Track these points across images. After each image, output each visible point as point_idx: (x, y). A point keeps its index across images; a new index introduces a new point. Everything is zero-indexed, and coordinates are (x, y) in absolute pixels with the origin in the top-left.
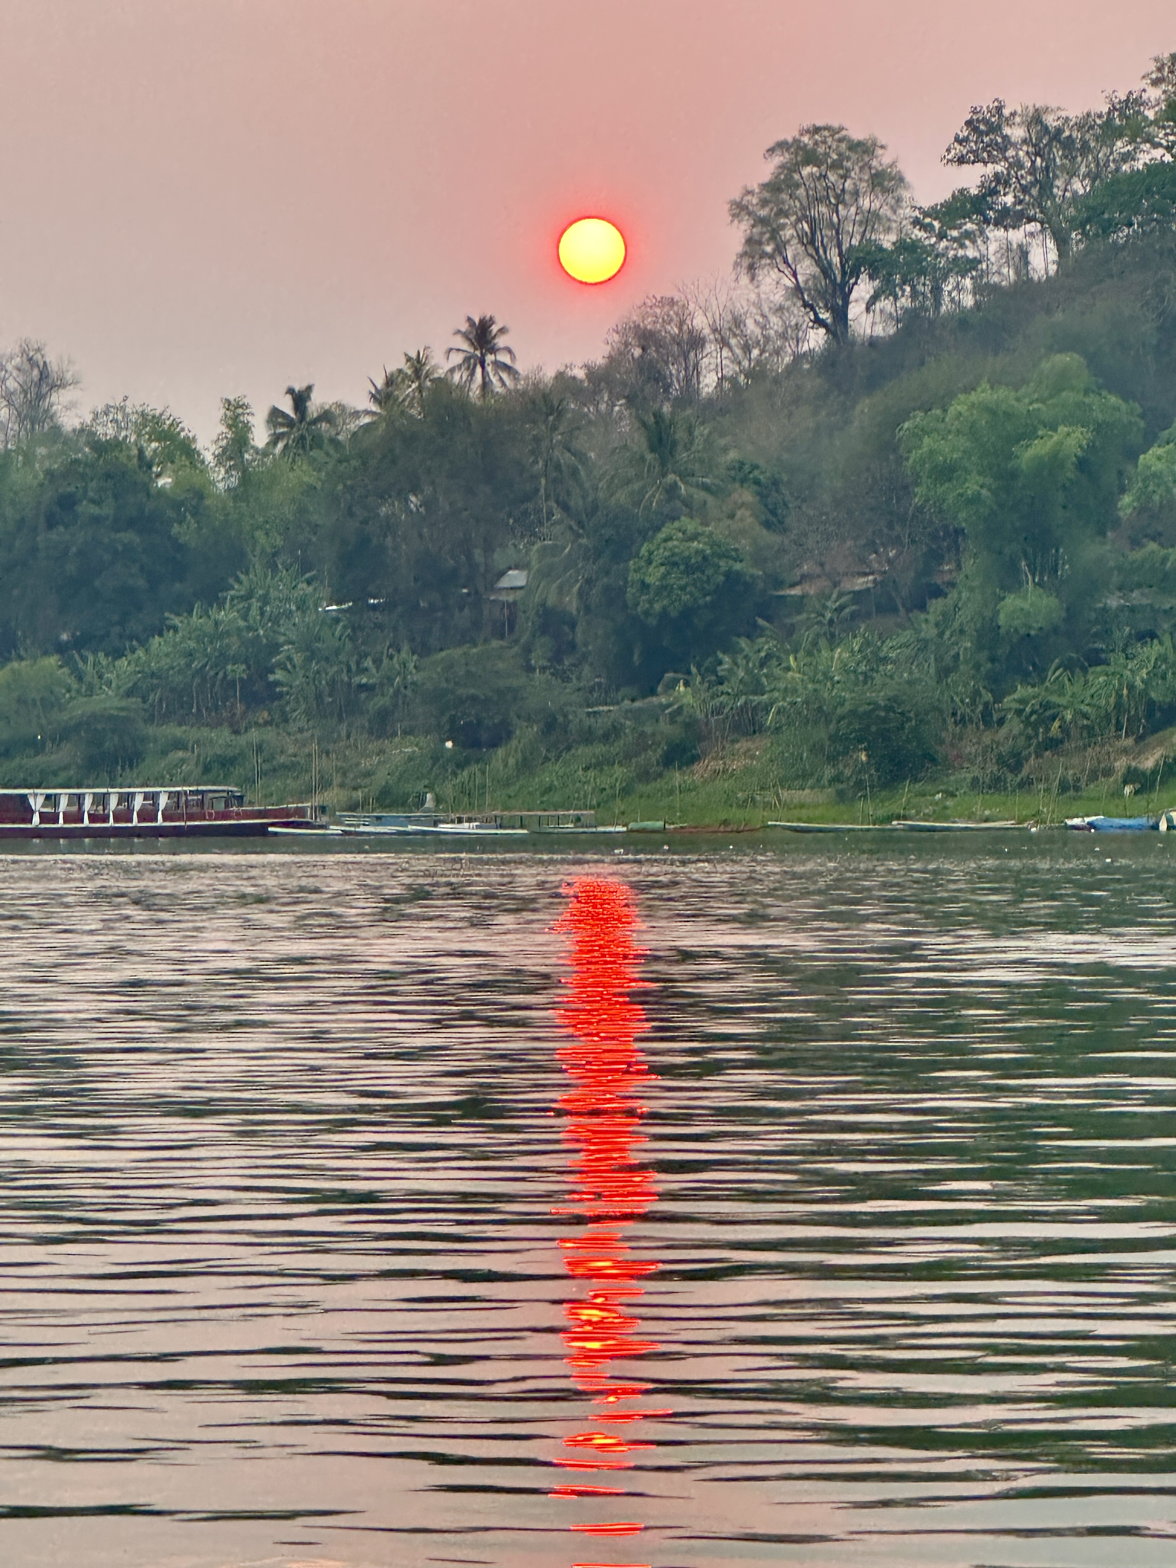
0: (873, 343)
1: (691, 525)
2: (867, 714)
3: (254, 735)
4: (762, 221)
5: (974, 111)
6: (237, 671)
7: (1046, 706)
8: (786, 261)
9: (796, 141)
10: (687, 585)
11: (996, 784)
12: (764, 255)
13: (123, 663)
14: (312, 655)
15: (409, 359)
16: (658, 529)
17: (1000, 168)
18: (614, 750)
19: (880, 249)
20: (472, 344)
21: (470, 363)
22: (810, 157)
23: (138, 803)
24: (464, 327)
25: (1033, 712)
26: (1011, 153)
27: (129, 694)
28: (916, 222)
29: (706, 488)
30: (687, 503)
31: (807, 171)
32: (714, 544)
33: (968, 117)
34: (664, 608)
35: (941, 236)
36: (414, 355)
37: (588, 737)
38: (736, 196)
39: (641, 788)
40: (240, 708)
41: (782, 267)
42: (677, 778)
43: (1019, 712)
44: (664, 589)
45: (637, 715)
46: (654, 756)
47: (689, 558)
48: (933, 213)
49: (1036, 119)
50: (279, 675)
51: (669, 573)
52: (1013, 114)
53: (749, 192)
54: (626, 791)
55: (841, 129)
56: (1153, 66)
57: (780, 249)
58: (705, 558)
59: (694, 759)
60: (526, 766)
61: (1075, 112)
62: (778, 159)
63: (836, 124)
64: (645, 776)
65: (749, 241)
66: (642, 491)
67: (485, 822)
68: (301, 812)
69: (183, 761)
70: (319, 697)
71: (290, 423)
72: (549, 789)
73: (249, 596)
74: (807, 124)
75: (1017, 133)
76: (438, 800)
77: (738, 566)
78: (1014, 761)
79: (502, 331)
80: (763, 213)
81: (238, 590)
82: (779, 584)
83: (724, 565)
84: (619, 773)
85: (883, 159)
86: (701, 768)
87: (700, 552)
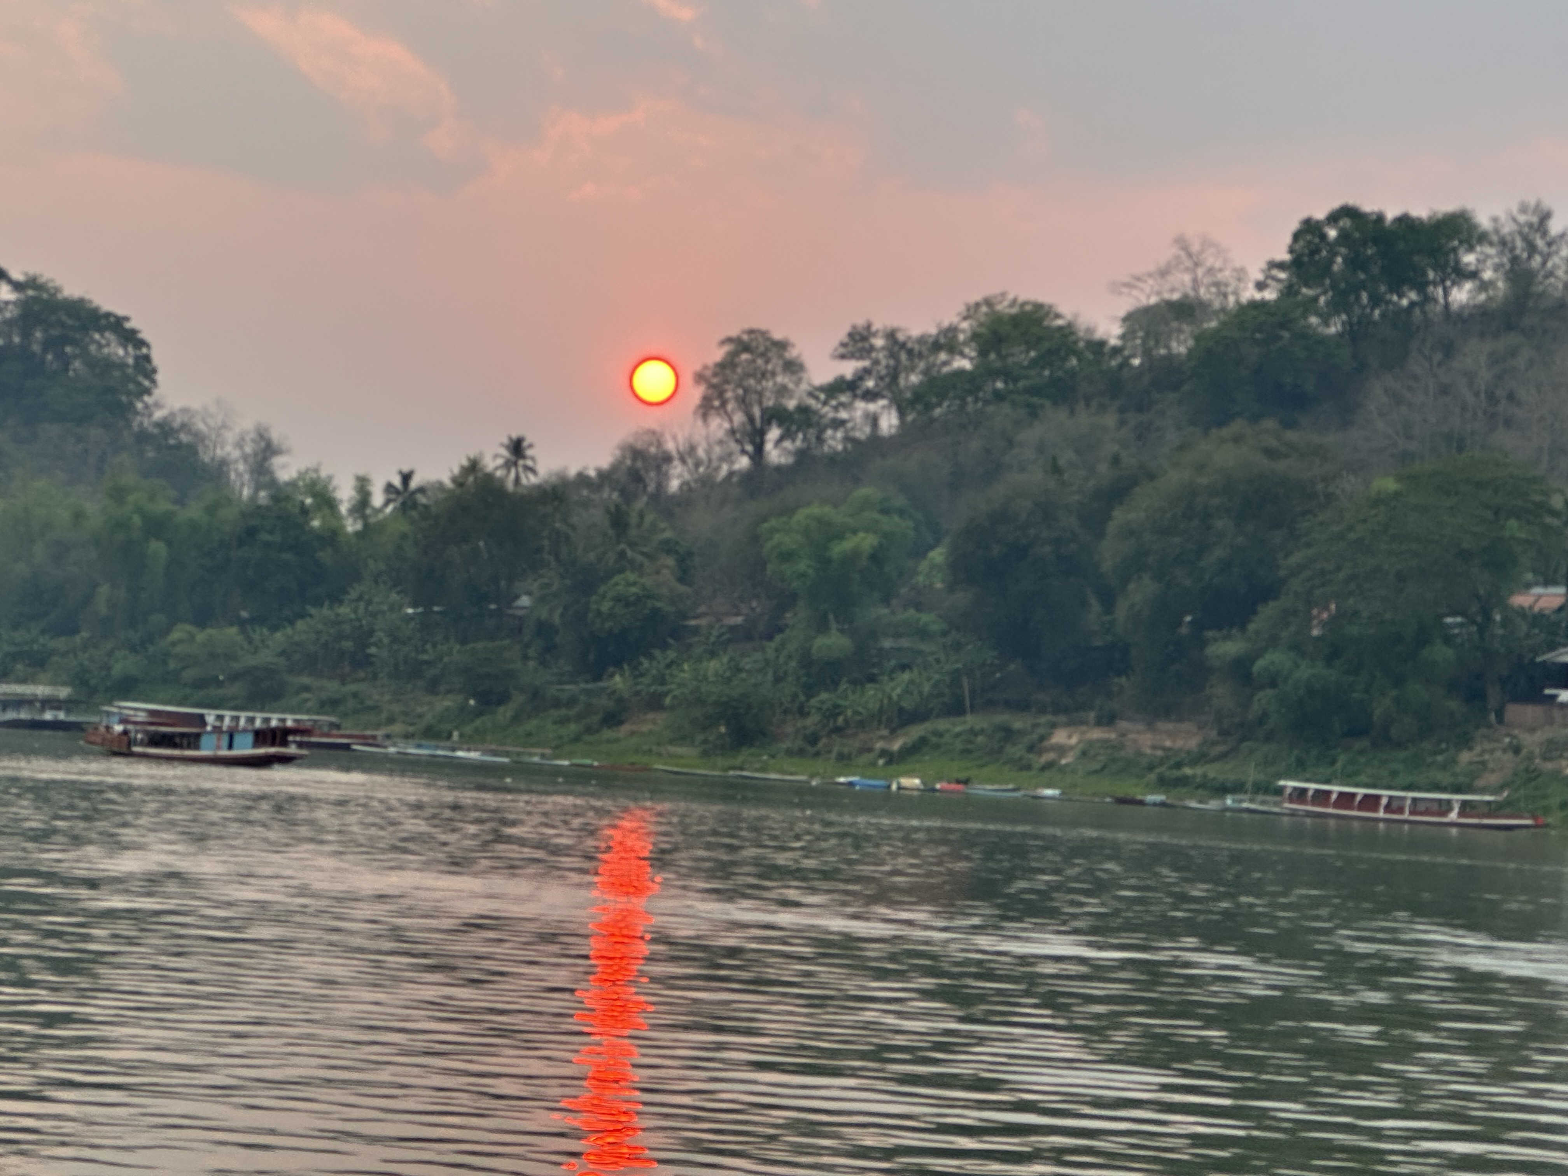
0: (779, 469)
1: (632, 577)
2: (726, 703)
3: (353, 687)
4: (712, 386)
5: (853, 327)
6: (348, 645)
7: (836, 706)
8: (726, 413)
9: (739, 338)
10: (625, 614)
11: (801, 752)
12: (712, 407)
13: (278, 635)
14: (395, 639)
15: (468, 459)
16: (610, 577)
17: (866, 363)
18: (572, 713)
19: (785, 410)
20: (511, 453)
21: (508, 465)
22: (745, 347)
24: (506, 442)
25: (828, 709)
26: (874, 355)
27: (280, 655)
28: (811, 394)
30: (632, 562)
31: (744, 357)
32: (644, 588)
33: (850, 330)
34: (611, 628)
35: (825, 403)
36: (472, 457)
37: (557, 703)
38: (699, 369)
39: (586, 738)
40: (347, 669)
41: (724, 416)
42: (608, 734)
43: (820, 709)
44: (611, 615)
45: (587, 692)
46: (596, 719)
47: (627, 597)
48: (822, 389)
49: (891, 335)
50: (373, 650)
51: (615, 606)
52: (877, 331)
53: (706, 367)
54: (576, 739)
55: (769, 332)
56: (964, 308)
57: (724, 404)
58: (638, 598)
59: (621, 723)
60: (517, 718)
61: (916, 331)
62: (727, 348)
63: (764, 328)
64: (589, 730)
65: (704, 398)
66: (604, 553)
67: (485, 752)
68: (374, 737)
69: (307, 700)
70: (396, 665)
71: (397, 492)
72: (529, 734)
73: (360, 598)
74: (747, 327)
75: (879, 342)
76: (461, 736)
77: (659, 604)
78: (813, 740)
79: (530, 446)
80: (715, 381)
81: (354, 594)
82: (685, 617)
83: (650, 603)
84: (573, 727)
85: (792, 353)
86: (625, 729)
87: (636, 594)
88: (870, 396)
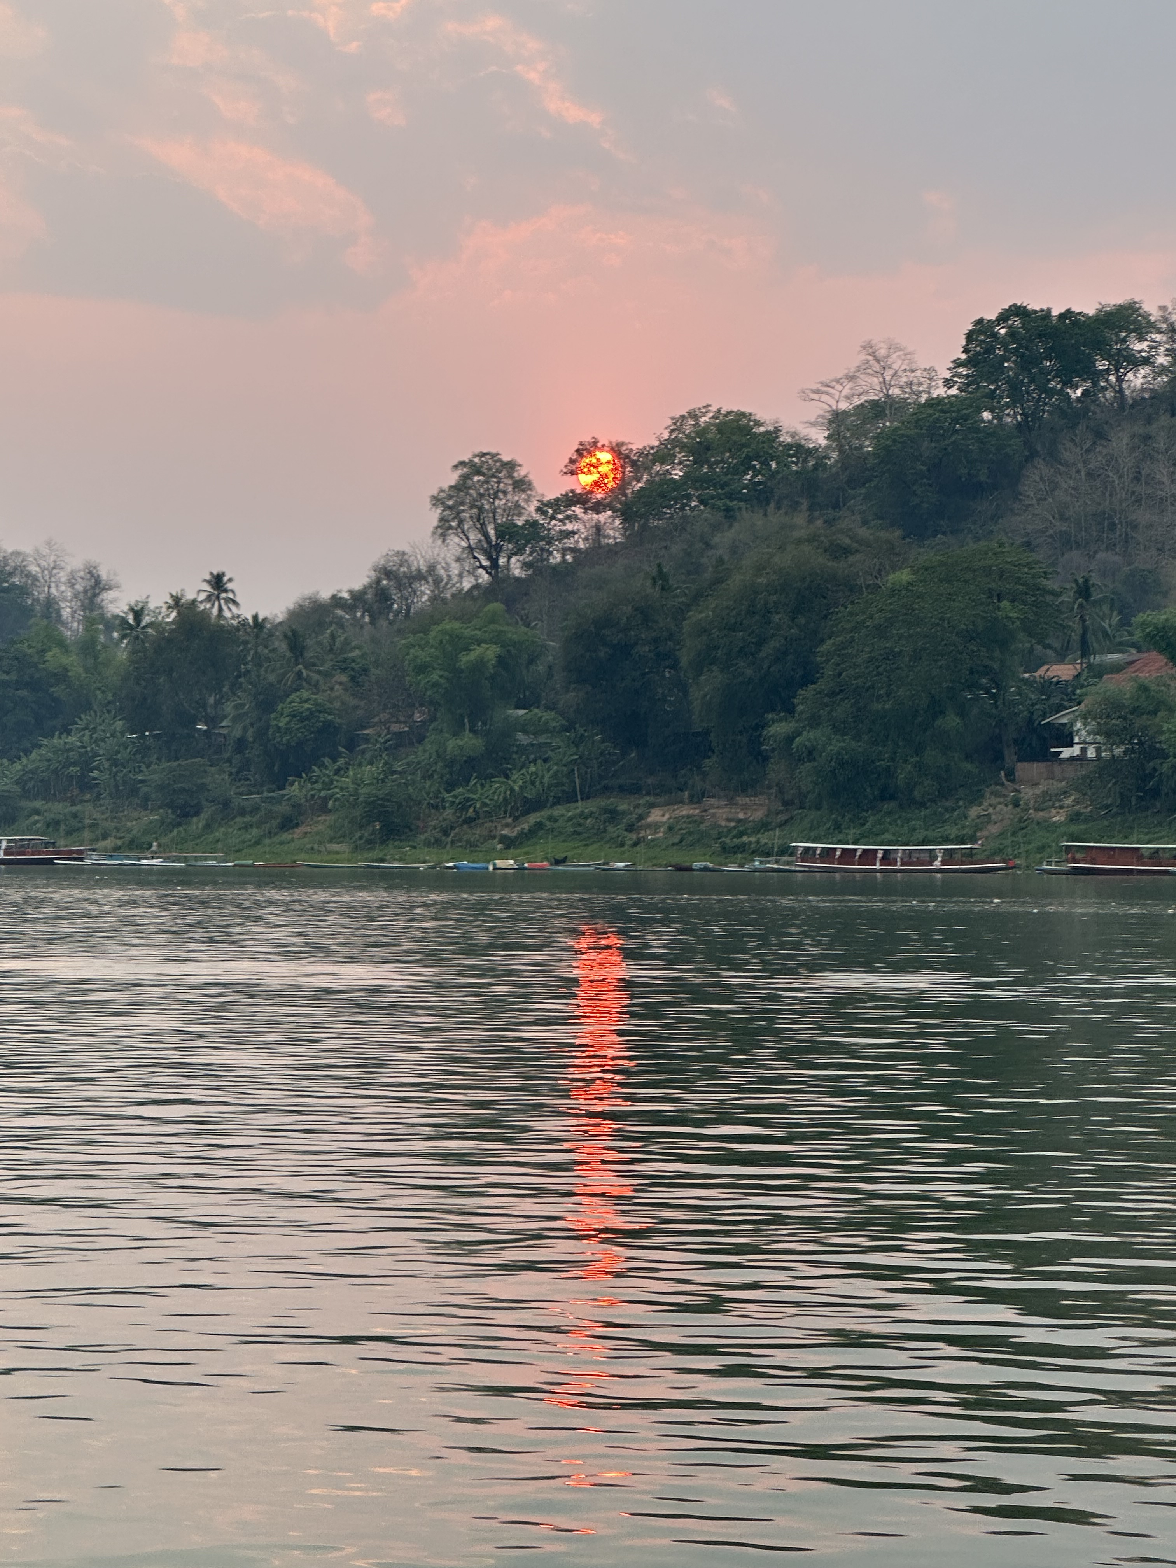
1: (305, 694)
2: (373, 802)
4: (448, 508)
5: (581, 444)
6: (75, 770)
7: (468, 800)
8: (463, 532)
9: (471, 461)
10: (300, 728)
11: (438, 842)
12: (450, 527)
13: (17, 766)
14: (115, 763)
15: (172, 596)
16: (288, 696)
17: (595, 477)
18: (254, 819)
19: (516, 526)
20: (213, 588)
21: (212, 598)
22: (479, 471)
24: (208, 577)
25: (460, 803)
26: (601, 469)
27: (17, 783)
28: (538, 510)
29: (319, 672)
30: (308, 681)
31: (476, 478)
32: (317, 704)
33: (576, 448)
34: (288, 740)
35: (553, 518)
36: (174, 594)
37: (242, 812)
38: (435, 493)
39: (267, 841)
40: (76, 792)
41: (461, 535)
42: (286, 836)
43: (452, 803)
44: (288, 730)
45: (269, 800)
46: (275, 823)
47: (302, 713)
48: (549, 504)
49: (617, 449)
51: (290, 721)
52: (603, 446)
53: (442, 491)
54: (258, 842)
55: (498, 454)
57: (460, 524)
58: (312, 713)
59: (297, 825)
61: (637, 446)
62: (460, 472)
63: (494, 451)
64: (270, 834)
65: (442, 519)
66: (284, 674)
67: (166, 859)
68: (77, 852)
69: (37, 822)
70: (116, 786)
71: (131, 627)
73: (86, 727)
74: (477, 451)
76: (159, 846)
77: (330, 717)
78: (448, 830)
79: (230, 580)
80: (450, 503)
81: (81, 724)
82: (359, 727)
83: (322, 717)
84: (255, 832)
85: (521, 473)
86: (298, 831)
87: (308, 709)
88: (598, 508)
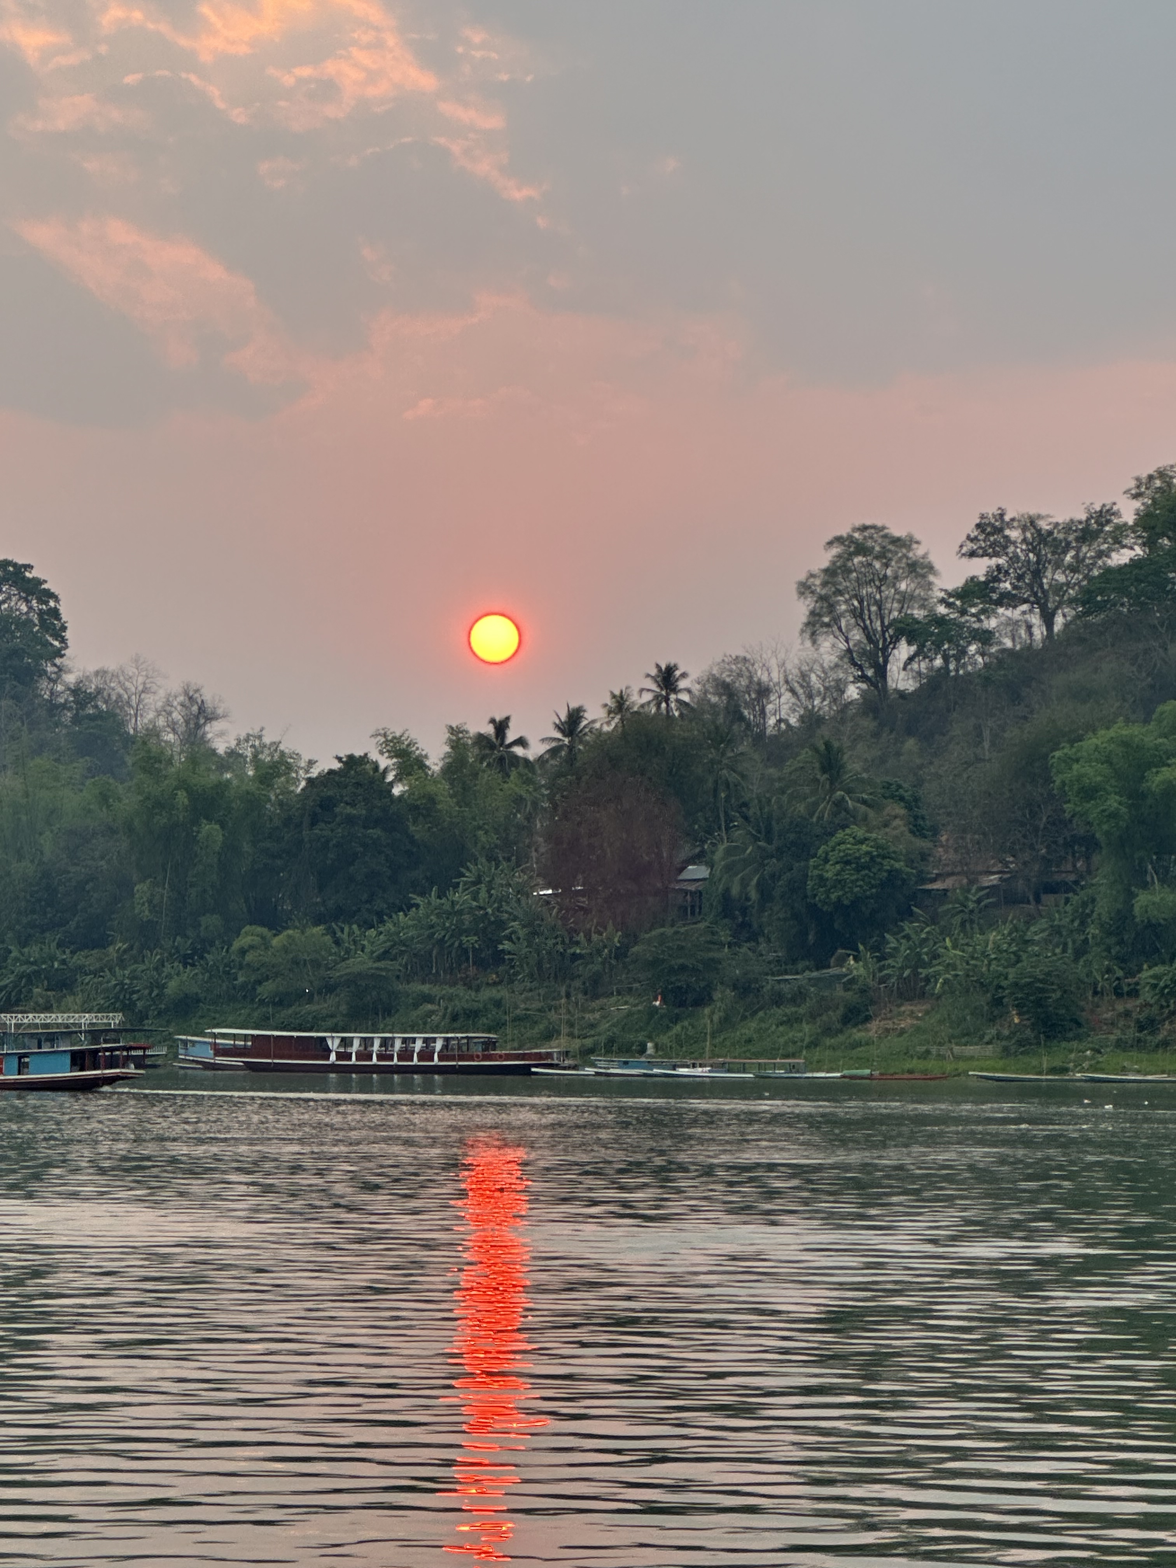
0: (902, 695)
1: (860, 833)
2: (1029, 984)
3: (487, 994)
4: (822, 598)
5: (982, 517)
6: (470, 940)
8: (840, 629)
9: (850, 537)
10: (857, 880)
11: (1139, 1044)
12: (823, 624)
13: (374, 933)
14: (534, 930)
15: (614, 696)
16: (832, 835)
17: (1001, 561)
18: (802, 1010)
19: (915, 621)
20: (659, 686)
21: (659, 699)
22: (861, 549)
23: (418, 1045)
24: (654, 672)
25: (1166, 986)
26: (1011, 549)
27: (381, 957)
28: (942, 601)
29: (864, 802)
30: (854, 814)
31: (857, 560)
32: (878, 847)
33: (978, 521)
34: (839, 898)
35: (963, 612)
36: (617, 693)
37: (778, 1000)
38: (802, 577)
39: (828, 1041)
40: (472, 970)
41: (838, 633)
42: (858, 1034)
43: (1154, 986)
44: (839, 883)
45: (815, 982)
46: (834, 1016)
47: (859, 858)
48: (956, 594)
49: (1031, 523)
50: (507, 945)
51: (843, 870)
52: (1013, 520)
53: (812, 576)
54: (814, 1044)
55: (884, 528)
56: (1133, 484)
57: (836, 620)
58: (872, 858)
59: (868, 1019)
60: (726, 1022)
61: (1062, 518)
62: (835, 550)
63: (879, 524)
64: (828, 1031)
65: (813, 613)
66: (816, 804)
67: (714, 1067)
68: (549, 1055)
69: (432, 1012)
70: (539, 964)
71: (492, 746)
72: (749, 1041)
73: (478, 881)
74: (858, 523)
75: (1014, 534)
76: (656, 1047)
77: (897, 865)
78: (1149, 1025)
79: (684, 675)
80: (823, 592)
81: (468, 877)
82: (923, 880)
83: (887, 864)
84: (807, 1029)
85: (919, 551)
86: (874, 1026)
87: (868, 853)
88: (1009, 600)
